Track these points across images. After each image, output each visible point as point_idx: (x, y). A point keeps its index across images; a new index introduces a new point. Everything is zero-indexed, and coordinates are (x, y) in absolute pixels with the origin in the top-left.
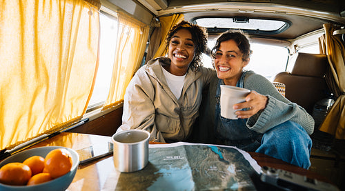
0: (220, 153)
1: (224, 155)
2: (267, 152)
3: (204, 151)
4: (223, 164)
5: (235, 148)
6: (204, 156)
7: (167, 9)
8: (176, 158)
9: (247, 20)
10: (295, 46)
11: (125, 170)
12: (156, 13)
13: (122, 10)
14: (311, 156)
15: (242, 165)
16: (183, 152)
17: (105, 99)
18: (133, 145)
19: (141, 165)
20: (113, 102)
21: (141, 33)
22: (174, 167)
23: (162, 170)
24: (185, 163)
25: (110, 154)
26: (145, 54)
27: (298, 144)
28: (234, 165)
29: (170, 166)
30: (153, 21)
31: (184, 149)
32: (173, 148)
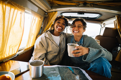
0: (73, 70)
1: (74, 71)
2: (92, 70)
3: (66, 69)
4: (74, 75)
5: (79, 68)
6: (66, 72)
7: (51, 9)
8: (54, 72)
9: (84, 14)
10: (104, 24)
11: (34, 77)
12: (46, 11)
13: (33, 11)
14: (111, 71)
15: (82, 76)
16: (57, 69)
17: (25, 46)
18: (37, 67)
19: (41, 75)
20: (28, 47)
21: (40, 19)
22: (54, 76)
23: (49, 77)
24: (58, 74)
25: (28, 70)
26: (41, 28)
27: (106, 67)
28: (79, 76)
29: (52, 76)
30: (45, 14)
31: (58, 68)
32: (53, 68)
